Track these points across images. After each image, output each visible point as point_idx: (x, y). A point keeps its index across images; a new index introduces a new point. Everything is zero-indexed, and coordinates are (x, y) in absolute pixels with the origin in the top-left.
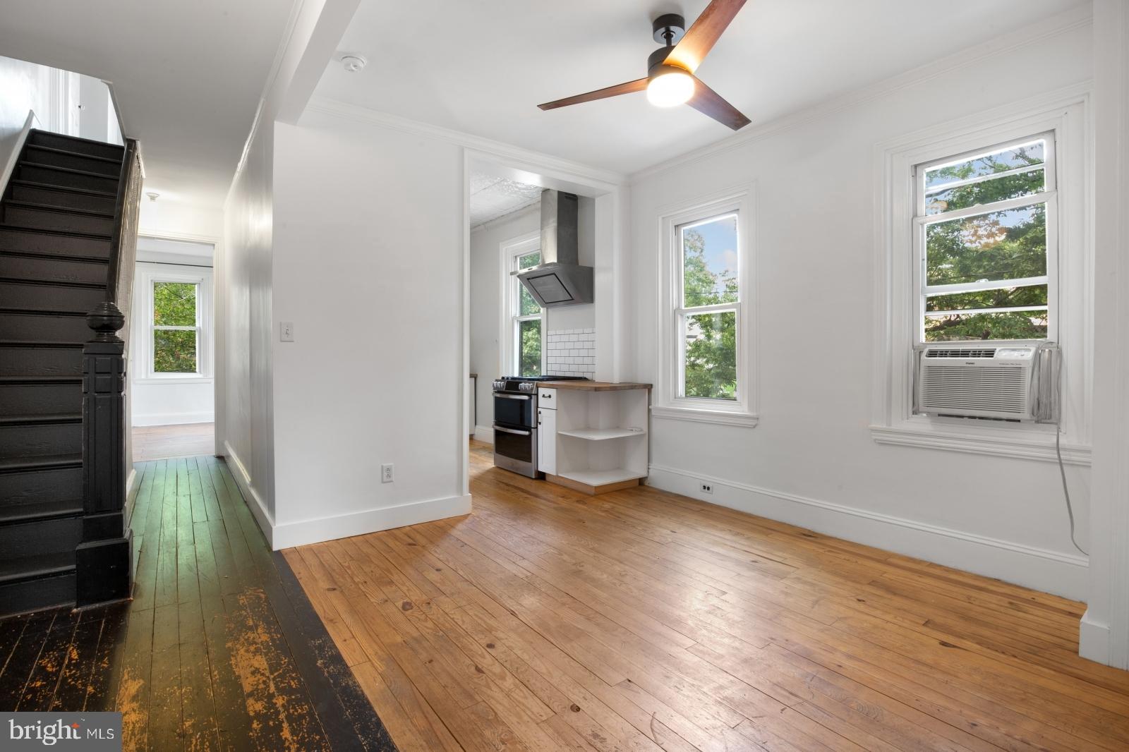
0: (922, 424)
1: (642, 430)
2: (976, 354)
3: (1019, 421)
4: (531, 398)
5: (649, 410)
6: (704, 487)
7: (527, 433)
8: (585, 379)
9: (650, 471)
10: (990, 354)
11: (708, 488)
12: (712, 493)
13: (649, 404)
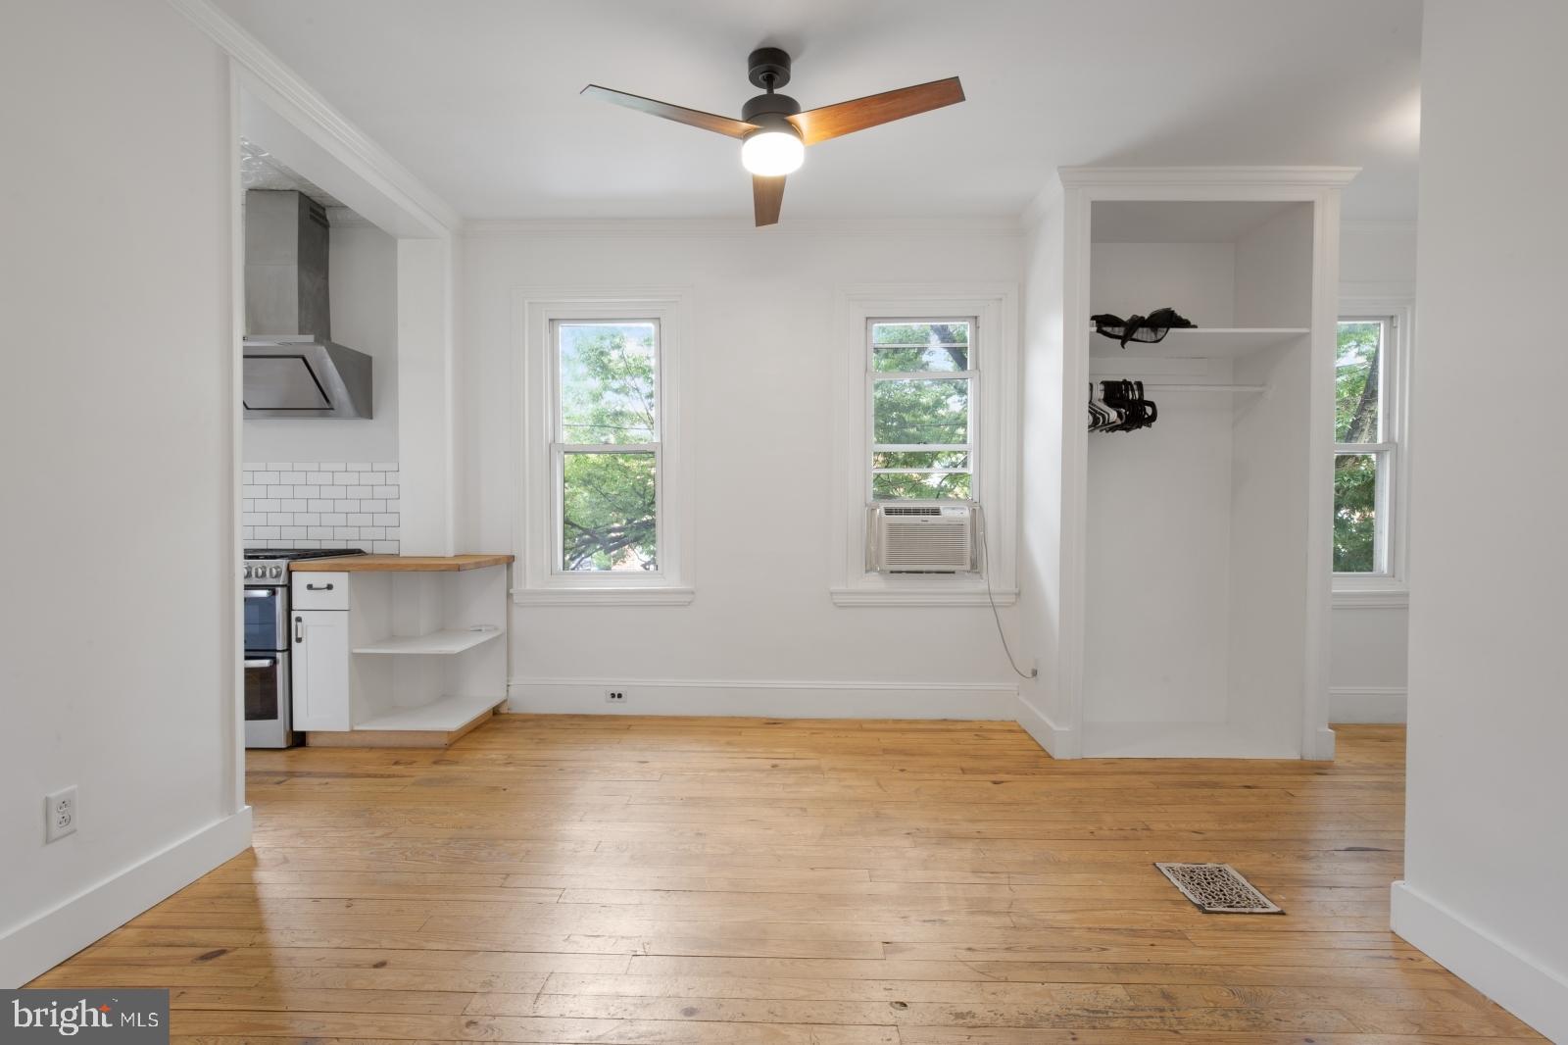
0: (875, 583)
1: (496, 629)
2: (926, 512)
3: (953, 572)
4: (274, 593)
5: (509, 596)
6: (613, 695)
7: (266, 663)
8: (358, 552)
9: (511, 689)
10: (936, 512)
11: (620, 696)
12: (624, 702)
13: (509, 585)
